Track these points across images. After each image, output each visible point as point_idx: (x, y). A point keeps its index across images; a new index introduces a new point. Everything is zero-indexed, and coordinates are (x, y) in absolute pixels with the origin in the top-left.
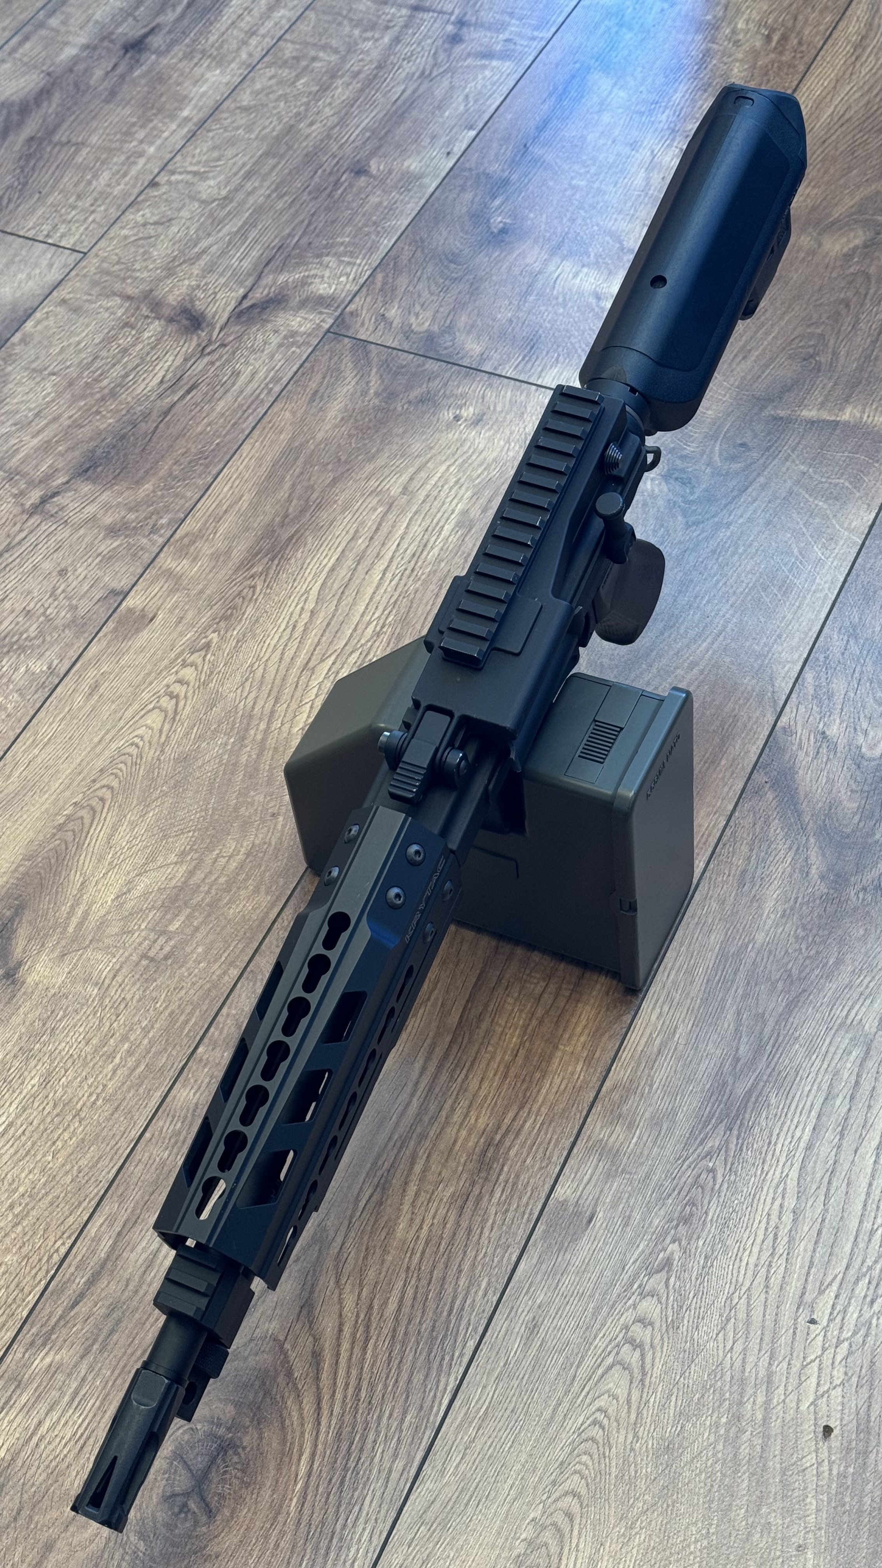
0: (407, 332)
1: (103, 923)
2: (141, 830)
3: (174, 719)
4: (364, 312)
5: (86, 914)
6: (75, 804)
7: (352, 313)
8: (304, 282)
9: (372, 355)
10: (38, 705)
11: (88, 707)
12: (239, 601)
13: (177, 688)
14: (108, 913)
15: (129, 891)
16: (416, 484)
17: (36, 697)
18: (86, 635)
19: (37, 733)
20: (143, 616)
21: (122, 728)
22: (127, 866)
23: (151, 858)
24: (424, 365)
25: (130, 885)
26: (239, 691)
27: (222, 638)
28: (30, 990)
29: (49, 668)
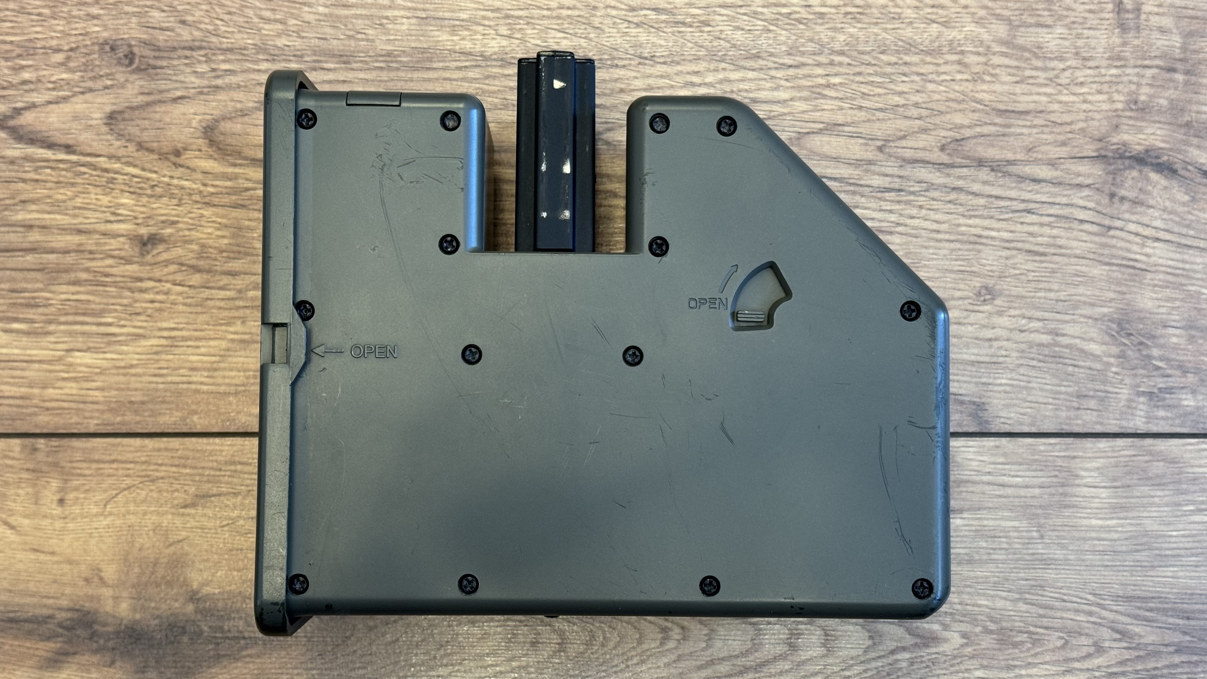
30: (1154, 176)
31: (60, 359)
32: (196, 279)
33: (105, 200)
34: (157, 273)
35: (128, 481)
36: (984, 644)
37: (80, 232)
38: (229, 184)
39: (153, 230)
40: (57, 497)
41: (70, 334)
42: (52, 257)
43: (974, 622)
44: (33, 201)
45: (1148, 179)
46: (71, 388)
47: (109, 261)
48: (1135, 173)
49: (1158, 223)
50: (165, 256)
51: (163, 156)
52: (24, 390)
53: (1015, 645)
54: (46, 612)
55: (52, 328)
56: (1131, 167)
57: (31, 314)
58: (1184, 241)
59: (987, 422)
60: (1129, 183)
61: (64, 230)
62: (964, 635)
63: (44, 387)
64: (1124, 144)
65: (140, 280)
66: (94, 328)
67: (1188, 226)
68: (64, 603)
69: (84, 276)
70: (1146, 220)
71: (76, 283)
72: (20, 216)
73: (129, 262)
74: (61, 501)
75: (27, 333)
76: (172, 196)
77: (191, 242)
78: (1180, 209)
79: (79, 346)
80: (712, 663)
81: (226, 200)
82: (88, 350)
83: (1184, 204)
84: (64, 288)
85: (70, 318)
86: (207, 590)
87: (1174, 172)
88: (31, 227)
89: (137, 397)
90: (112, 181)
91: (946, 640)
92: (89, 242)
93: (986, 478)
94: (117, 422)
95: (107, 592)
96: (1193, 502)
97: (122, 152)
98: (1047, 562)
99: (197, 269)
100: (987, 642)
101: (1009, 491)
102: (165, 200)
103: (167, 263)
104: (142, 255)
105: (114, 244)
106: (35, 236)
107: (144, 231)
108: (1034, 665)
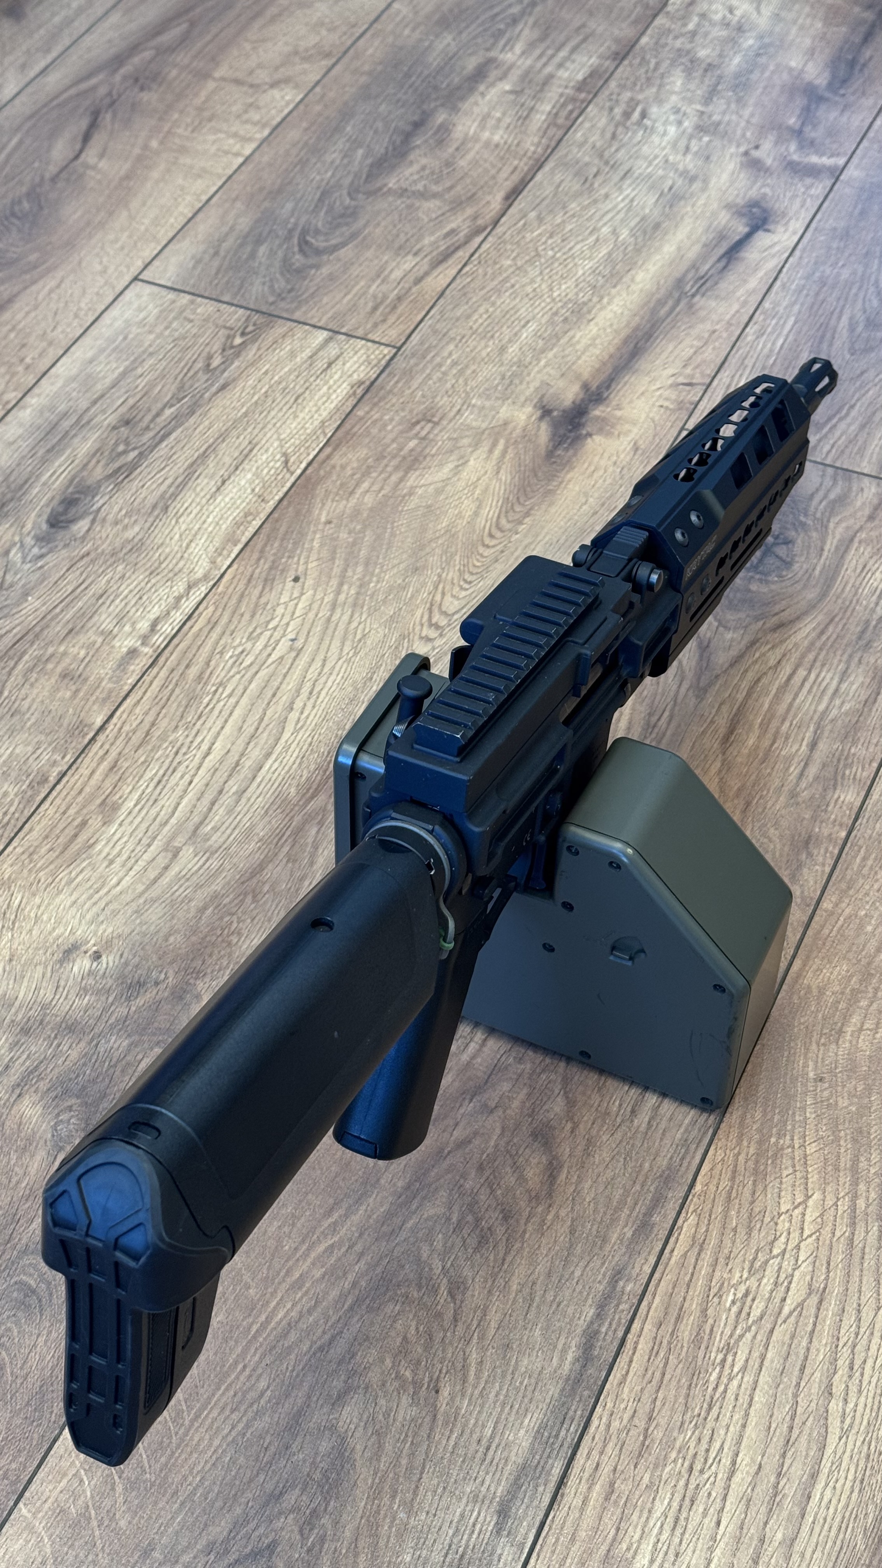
1: (476, 446)
2: (452, 512)
5: (491, 451)
14: (472, 452)
15: (457, 466)
16: (162, 861)
22: (461, 484)
23: (439, 492)
25: (457, 471)
26: (367, 631)
28: (528, 402)
95: (608, 410)
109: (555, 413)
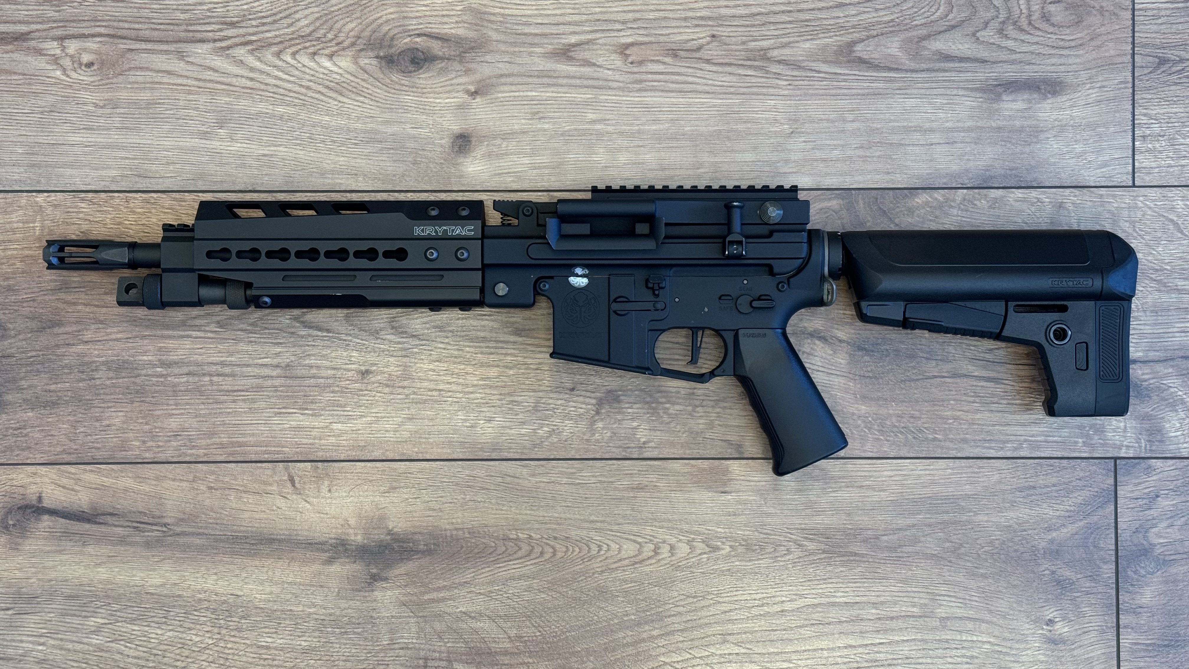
0: (1142, 529)
1: (439, 616)
2: (527, 596)
3: (636, 563)
4: (1155, 478)
5: (443, 600)
6: (530, 537)
7: (1150, 467)
8: (1173, 404)
9: (1100, 512)
10: (607, 456)
11: (619, 494)
12: (770, 549)
13: (665, 551)
14: (449, 614)
15: (473, 618)
16: (957, 625)
17: (614, 450)
18: (688, 452)
19: (581, 470)
20: (725, 484)
21: (611, 531)
22: (492, 605)
23: (507, 617)
24: (1105, 563)
25: (478, 616)
26: (682, 597)
27: (728, 556)
28: (369, 599)
29: (644, 443)
30: (817, 342)
31: (327, 427)
32: (387, 390)
33: (345, 354)
34: (369, 387)
35: (359, 482)
36: (740, 551)
37: (335, 369)
38: (401, 346)
39: (367, 368)
40: (327, 489)
41: (332, 415)
42: (322, 381)
43: (735, 541)
44: (313, 355)
45: (815, 344)
46: (332, 440)
47: (348, 382)
48: (809, 341)
49: (819, 364)
50: (373, 379)
51: (371, 334)
52: (311, 441)
53: (754, 551)
54: (324, 540)
55: (323, 412)
56: (808, 338)
57: (313, 406)
58: (830, 372)
59: (743, 453)
60: (806, 346)
61: (327, 368)
62: (731, 546)
63: (320, 439)
64: (805, 327)
65: (362, 390)
66: (342, 413)
67: (832, 365)
68: (333, 536)
69: (337, 389)
70: (814, 362)
71: (333, 392)
72: (307, 362)
73: (356, 382)
74: (330, 491)
75: (312, 415)
76: (375, 352)
77: (384, 373)
78: (829, 357)
79: (335, 421)
80: (620, 560)
81: (400, 353)
82: (339, 422)
83: (830, 355)
84: (328, 395)
85: (331, 408)
86: (396, 530)
87: (827, 340)
88: (312, 367)
89: (362, 444)
90: (348, 345)
91: (723, 549)
92: (339, 374)
93: (742, 478)
94: (353, 454)
95: (351, 531)
96: (831, 488)
97: (352, 332)
98: (768, 515)
99: (387, 386)
100: (741, 549)
101: (752, 483)
102: (372, 354)
103: (373, 383)
104: (362, 379)
105: (350, 374)
106: (314, 371)
107: (363, 368)
108: (761, 559)
109: (374, 571)
